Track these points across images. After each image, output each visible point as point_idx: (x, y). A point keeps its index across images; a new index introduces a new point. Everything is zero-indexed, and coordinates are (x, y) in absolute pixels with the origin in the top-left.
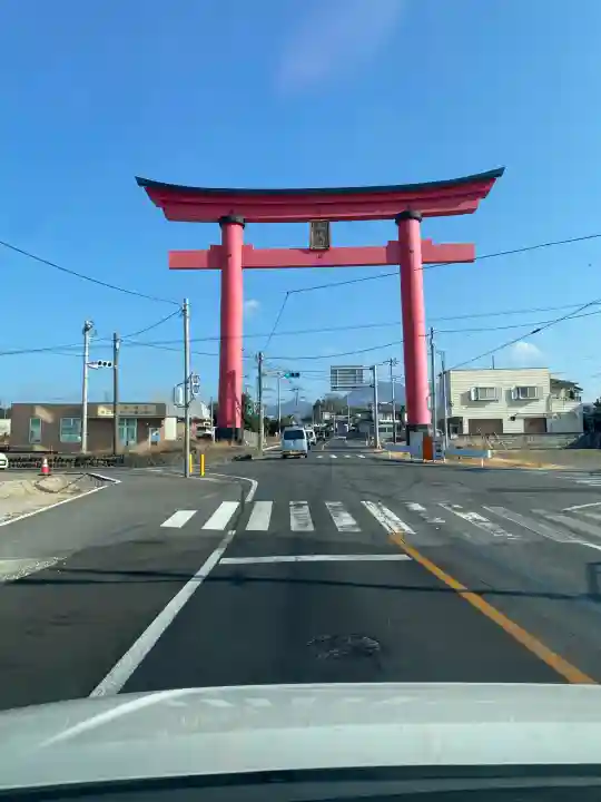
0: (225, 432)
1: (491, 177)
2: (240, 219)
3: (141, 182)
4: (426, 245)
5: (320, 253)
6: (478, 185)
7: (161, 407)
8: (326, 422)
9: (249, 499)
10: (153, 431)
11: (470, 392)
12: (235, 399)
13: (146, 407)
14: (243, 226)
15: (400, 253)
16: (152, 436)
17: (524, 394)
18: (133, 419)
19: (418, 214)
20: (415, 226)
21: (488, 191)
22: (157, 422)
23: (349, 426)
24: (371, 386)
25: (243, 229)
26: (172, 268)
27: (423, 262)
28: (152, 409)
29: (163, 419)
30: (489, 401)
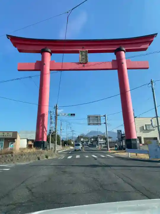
1: (153, 36)
2: (50, 50)
5: (84, 64)
7: (15, 133)
10: (11, 144)
13: (4, 133)
15: (118, 65)
18: (2, 139)
19: (124, 49)
20: (123, 54)
21: (152, 41)
22: (13, 140)
23: (89, 143)
24: (104, 123)
25: (51, 55)
26: (19, 70)
27: (128, 69)
28: (11, 134)
29: (16, 138)
30: (151, 130)
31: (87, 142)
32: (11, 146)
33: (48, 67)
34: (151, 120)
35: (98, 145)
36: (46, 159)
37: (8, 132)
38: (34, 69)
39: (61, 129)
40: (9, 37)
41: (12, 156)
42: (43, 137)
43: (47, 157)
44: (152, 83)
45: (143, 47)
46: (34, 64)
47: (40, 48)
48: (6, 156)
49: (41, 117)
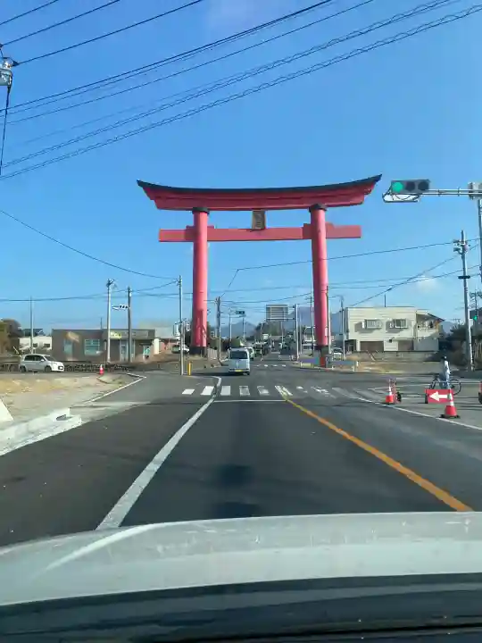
0: (195, 349)
2: (205, 209)
3: (140, 183)
4: (329, 226)
5: (259, 231)
7: (151, 333)
8: (266, 341)
9: (218, 385)
10: (146, 348)
11: (361, 323)
12: (202, 328)
13: (135, 332)
14: (208, 213)
15: (311, 232)
16: (145, 352)
17: (398, 324)
19: (323, 206)
20: (322, 213)
22: (149, 342)
27: (327, 238)
29: (153, 340)
30: (374, 329)
38: (183, 238)
46: (184, 232)
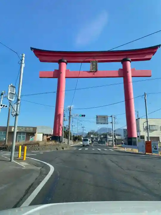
1: (156, 48)
2: (65, 61)
6: (152, 50)
7: (35, 129)
10: (31, 137)
12: (60, 125)
13: (26, 128)
14: (66, 64)
15: (124, 73)
18: (25, 133)
19: (130, 59)
20: (129, 64)
21: (156, 52)
22: (33, 134)
23: (99, 139)
24: (111, 123)
25: (67, 64)
26: (40, 77)
27: (132, 76)
28: (32, 129)
29: (36, 133)
30: (154, 130)
31: (97, 138)
32: (31, 139)
33: (64, 75)
34: (143, 124)
35: (107, 142)
36: (62, 150)
37: (29, 127)
38: (52, 76)
39: (72, 126)
40: (33, 50)
41: (39, 146)
42: (59, 133)
43: (63, 148)
44: (145, 95)
45: (147, 57)
46: (53, 73)
47: (58, 59)
48: (35, 146)
49: (57, 116)
